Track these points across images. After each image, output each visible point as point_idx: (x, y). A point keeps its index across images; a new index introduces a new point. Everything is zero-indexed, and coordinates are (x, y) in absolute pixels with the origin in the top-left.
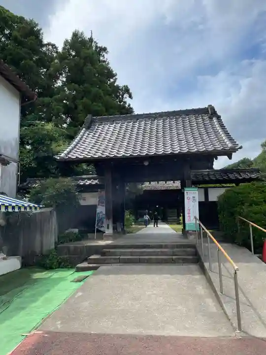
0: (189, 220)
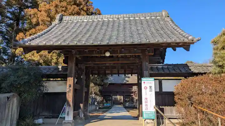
0: (147, 109)
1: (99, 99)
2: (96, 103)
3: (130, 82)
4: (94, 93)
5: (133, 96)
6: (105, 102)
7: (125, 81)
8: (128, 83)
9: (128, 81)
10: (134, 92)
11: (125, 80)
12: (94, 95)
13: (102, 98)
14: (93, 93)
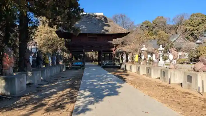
1: (67, 56)
2: (61, 63)
3: (110, 32)
4: (61, 49)
5: (112, 51)
6: (74, 59)
7: (103, 31)
8: (107, 33)
9: (107, 31)
10: (115, 45)
11: (103, 29)
12: (61, 51)
13: (71, 54)
14: (59, 49)
